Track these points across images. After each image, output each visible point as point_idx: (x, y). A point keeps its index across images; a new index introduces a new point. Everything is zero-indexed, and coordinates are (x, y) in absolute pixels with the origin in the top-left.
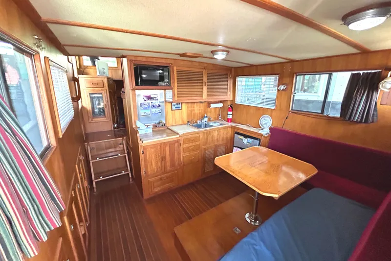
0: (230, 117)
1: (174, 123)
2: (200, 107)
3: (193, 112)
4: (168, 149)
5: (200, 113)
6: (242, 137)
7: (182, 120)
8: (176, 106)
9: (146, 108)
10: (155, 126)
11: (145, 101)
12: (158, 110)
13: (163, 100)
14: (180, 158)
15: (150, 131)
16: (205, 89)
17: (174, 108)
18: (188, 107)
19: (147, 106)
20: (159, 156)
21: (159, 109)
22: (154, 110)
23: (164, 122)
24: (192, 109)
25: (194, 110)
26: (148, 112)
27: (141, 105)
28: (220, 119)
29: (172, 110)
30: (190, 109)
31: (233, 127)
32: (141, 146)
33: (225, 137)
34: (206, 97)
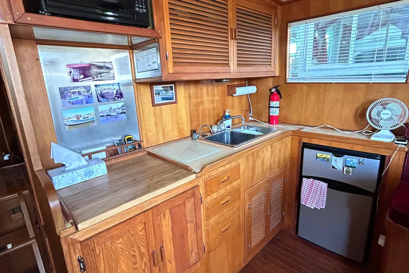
0: (275, 112)
1: (161, 138)
2: (213, 95)
3: (201, 108)
4: (166, 224)
5: (214, 109)
6: (328, 155)
7: (179, 128)
8: (164, 94)
9: (81, 102)
10: (113, 153)
11: (75, 80)
12: (118, 105)
13: (129, 78)
14: (201, 239)
15: (101, 170)
16: (233, 46)
17: (158, 100)
18: (190, 97)
19: (80, 98)
20: (142, 255)
21: (120, 105)
22: (104, 108)
23: (138, 139)
24: (199, 100)
25: (202, 103)
26: (87, 112)
27: (63, 93)
28: (250, 118)
29: (154, 105)
30: (194, 101)
31: (295, 134)
32: (74, 242)
33: (282, 157)
34: (236, 68)
